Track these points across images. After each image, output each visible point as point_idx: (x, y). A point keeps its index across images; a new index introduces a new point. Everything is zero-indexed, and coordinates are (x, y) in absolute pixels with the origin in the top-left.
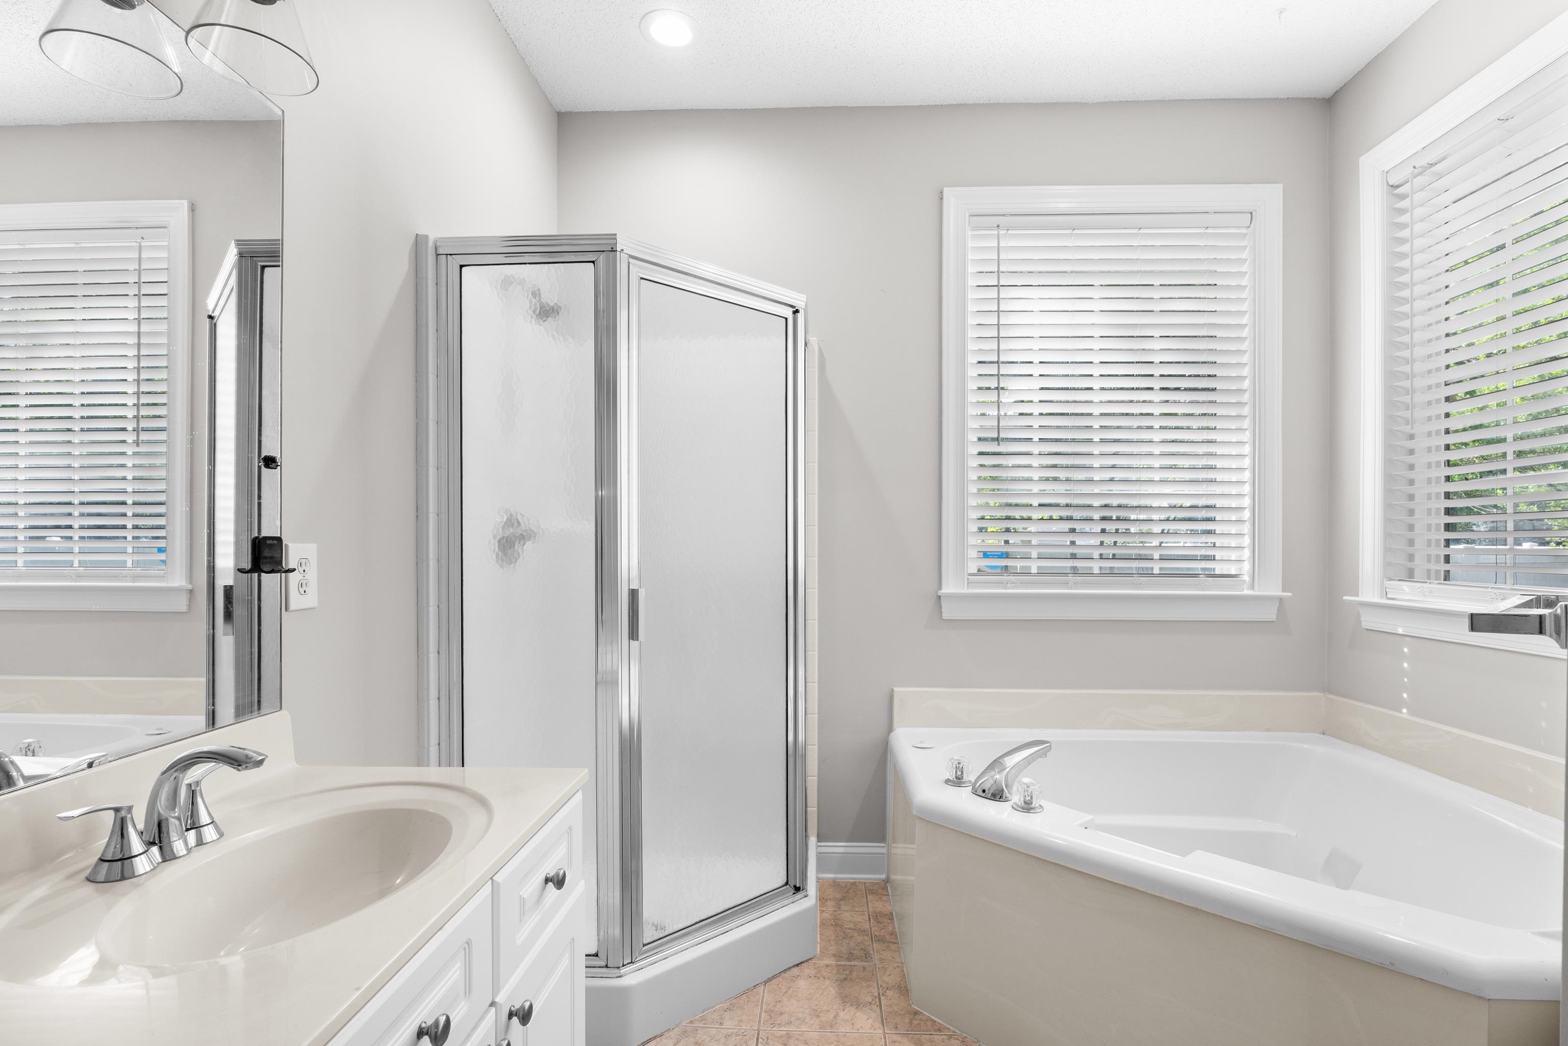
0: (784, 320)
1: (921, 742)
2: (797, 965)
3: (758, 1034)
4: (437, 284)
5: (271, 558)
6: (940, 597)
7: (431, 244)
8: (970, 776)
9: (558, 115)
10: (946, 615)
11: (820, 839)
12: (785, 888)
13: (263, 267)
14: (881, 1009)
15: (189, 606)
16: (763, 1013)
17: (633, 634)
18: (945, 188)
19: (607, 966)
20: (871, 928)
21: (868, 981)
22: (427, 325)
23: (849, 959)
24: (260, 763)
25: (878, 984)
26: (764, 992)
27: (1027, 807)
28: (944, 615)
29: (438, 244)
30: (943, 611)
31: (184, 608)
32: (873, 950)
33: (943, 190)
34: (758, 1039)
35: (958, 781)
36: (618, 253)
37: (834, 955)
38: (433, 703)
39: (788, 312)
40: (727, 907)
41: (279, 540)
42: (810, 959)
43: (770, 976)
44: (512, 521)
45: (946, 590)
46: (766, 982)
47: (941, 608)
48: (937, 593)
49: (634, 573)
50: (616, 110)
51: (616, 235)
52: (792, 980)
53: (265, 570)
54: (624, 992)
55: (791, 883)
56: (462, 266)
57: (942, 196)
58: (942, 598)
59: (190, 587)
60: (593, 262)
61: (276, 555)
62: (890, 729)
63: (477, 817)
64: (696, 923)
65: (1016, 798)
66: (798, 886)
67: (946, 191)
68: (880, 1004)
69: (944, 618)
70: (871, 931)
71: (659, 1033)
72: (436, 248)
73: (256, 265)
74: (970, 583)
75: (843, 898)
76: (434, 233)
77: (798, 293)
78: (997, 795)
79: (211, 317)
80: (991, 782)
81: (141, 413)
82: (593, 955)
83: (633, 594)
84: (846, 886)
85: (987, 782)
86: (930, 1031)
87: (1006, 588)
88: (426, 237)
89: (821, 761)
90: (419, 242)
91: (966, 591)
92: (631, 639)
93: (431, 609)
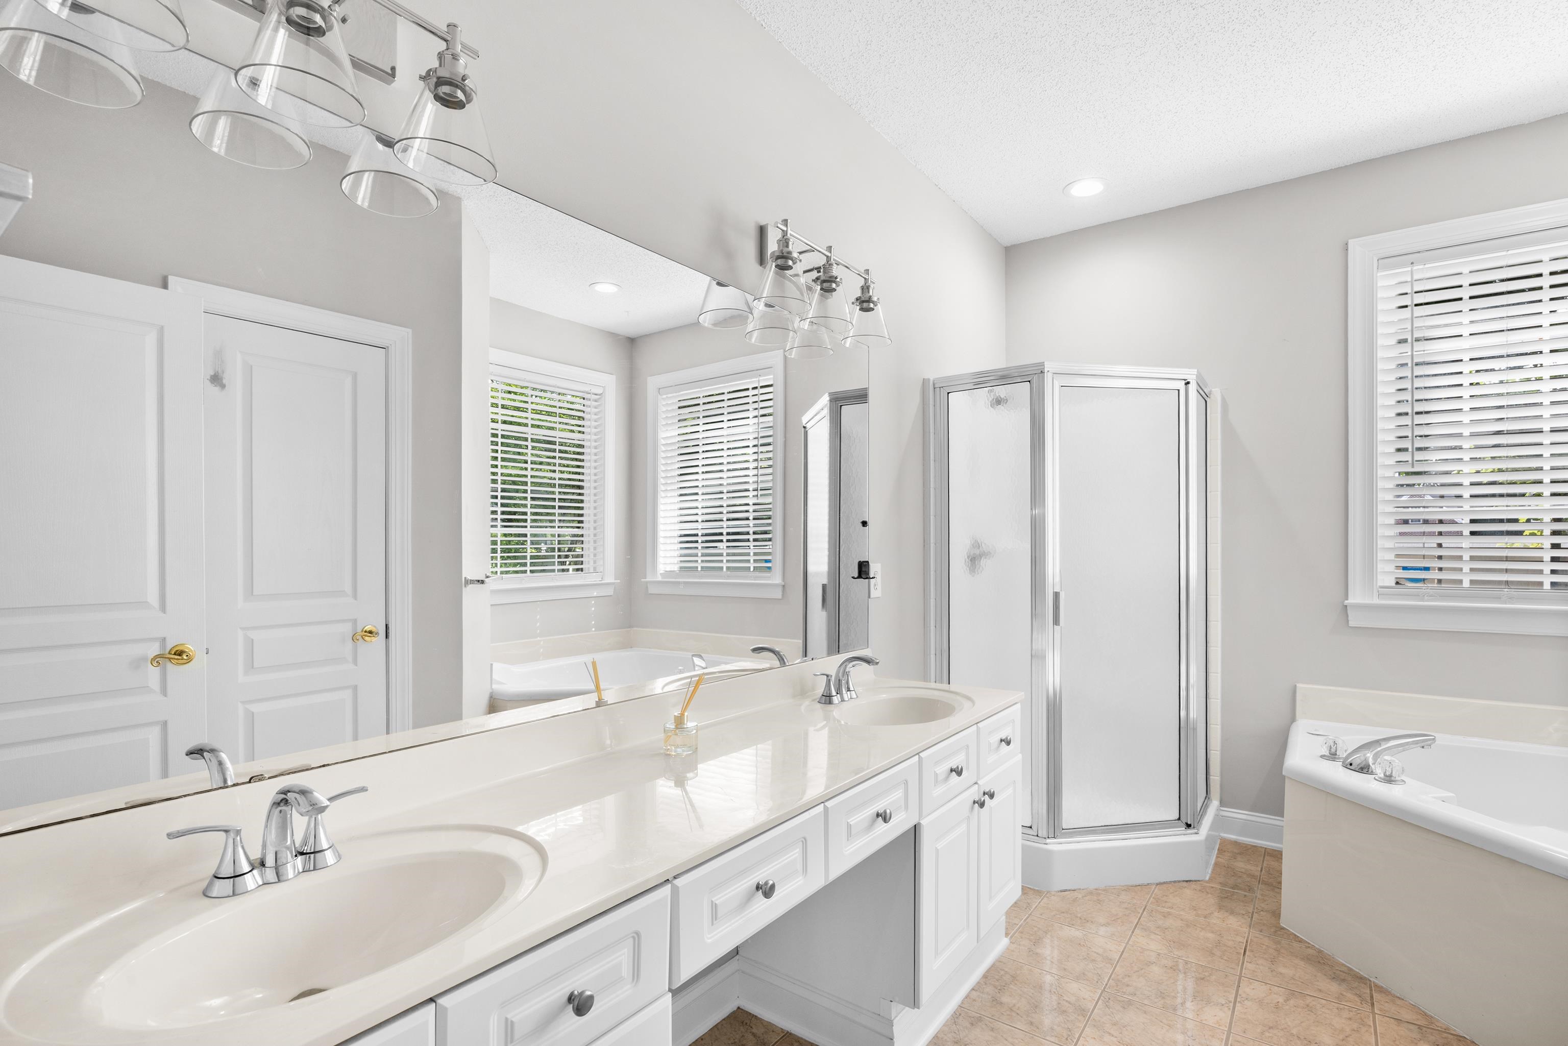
0: (1177, 391)
1: (1316, 730)
2: (1187, 881)
3: (1146, 907)
4: (934, 406)
5: (866, 571)
6: (1346, 606)
7: (931, 383)
8: (1342, 754)
9: (1006, 250)
10: (1352, 623)
11: (1222, 803)
12: (1177, 821)
13: (841, 406)
14: (1251, 920)
15: (783, 595)
16: (1152, 898)
17: (1056, 621)
18: (1350, 241)
19: (1037, 836)
20: (1260, 876)
21: (1246, 903)
22: (929, 432)
23: (1232, 888)
24: (877, 663)
25: (1254, 906)
26: (1155, 889)
27: (1389, 779)
28: (1350, 622)
29: (935, 382)
30: (1349, 619)
31: (780, 597)
32: (1258, 888)
33: (1348, 242)
34: (1144, 909)
35: (1333, 756)
36: (1046, 374)
37: (1220, 883)
38: (933, 656)
39: (1181, 385)
40: (1127, 823)
41: (868, 562)
42: (1199, 881)
43: (1162, 881)
44: (976, 545)
45: (1351, 601)
46: (1157, 884)
47: (1347, 616)
48: (1343, 604)
49: (1057, 579)
50: (1048, 236)
51: (1044, 362)
52: (1180, 888)
53: (863, 577)
54: (1050, 852)
55: (1183, 819)
56: (948, 393)
57: (1348, 247)
58: (1348, 607)
59: (783, 583)
60: (1029, 381)
61: (867, 570)
62: (1293, 719)
63: (967, 704)
64: (1102, 826)
65: (1380, 773)
66: (1189, 823)
67: (1351, 242)
68: (1252, 917)
69: (1350, 625)
70: (1260, 878)
71: (1073, 889)
72: (934, 385)
73: (838, 405)
74: (1381, 594)
75: (1240, 854)
76: (932, 376)
77: (1189, 369)
78: (1364, 769)
79: (805, 427)
80: (1363, 758)
81: (760, 479)
82: (1029, 827)
83: (1056, 595)
84: (1246, 847)
85: (1357, 759)
86: (1291, 940)
87: (1423, 600)
88: (929, 380)
89: (1224, 740)
90: (925, 382)
91: (1376, 601)
92: (1056, 625)
93: (932, 600)
